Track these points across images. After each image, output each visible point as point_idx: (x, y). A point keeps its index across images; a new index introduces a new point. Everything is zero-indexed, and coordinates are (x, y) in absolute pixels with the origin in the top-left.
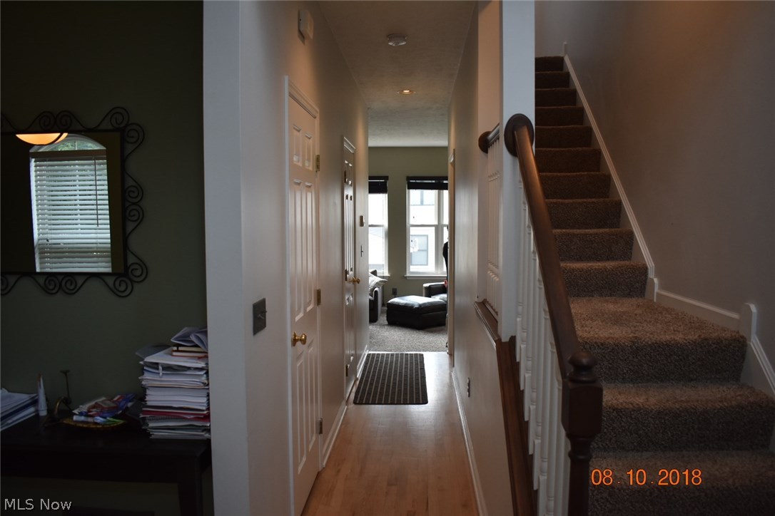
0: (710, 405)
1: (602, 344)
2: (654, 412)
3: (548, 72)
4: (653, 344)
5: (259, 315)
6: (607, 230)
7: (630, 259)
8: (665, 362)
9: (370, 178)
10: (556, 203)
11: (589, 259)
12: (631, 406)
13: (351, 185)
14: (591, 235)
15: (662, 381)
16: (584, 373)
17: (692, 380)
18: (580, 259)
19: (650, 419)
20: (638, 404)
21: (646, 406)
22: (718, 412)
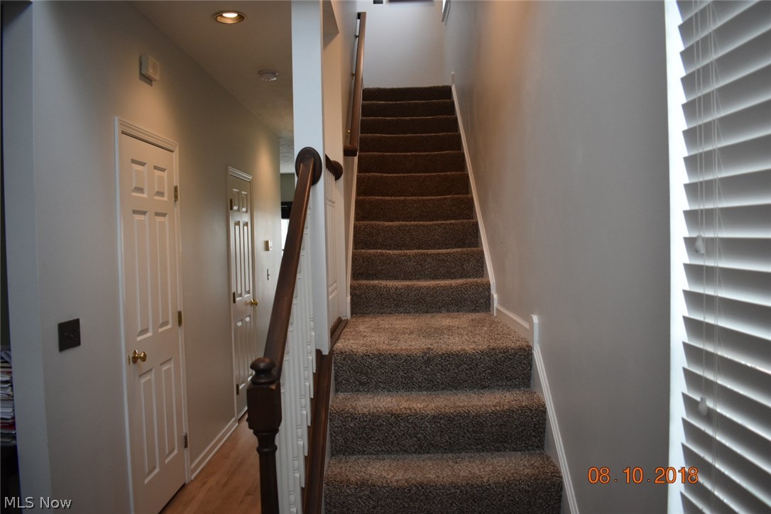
0: (483, 410)
1: (395, 355)
2: (429, 416)
3: (434, 101)
4: (443, 354)
5: (69, 335)
6: (459, 250)
7: (482, 276)
8: (457, 371)
9: (282, 205)
10: (416, 226)
11: (444, 277)
12: (409, 411)
13: (247, 212)
14: (444, 254)
15: (456, 389)
16: (262, 376)
17: (485, 387)
18: (435, 278)
19: (427, 423)
20: (415, 410)
21: (423, 412)
22: (490, 415)
